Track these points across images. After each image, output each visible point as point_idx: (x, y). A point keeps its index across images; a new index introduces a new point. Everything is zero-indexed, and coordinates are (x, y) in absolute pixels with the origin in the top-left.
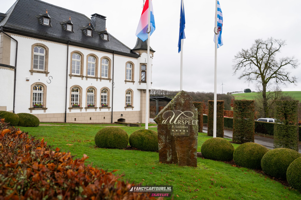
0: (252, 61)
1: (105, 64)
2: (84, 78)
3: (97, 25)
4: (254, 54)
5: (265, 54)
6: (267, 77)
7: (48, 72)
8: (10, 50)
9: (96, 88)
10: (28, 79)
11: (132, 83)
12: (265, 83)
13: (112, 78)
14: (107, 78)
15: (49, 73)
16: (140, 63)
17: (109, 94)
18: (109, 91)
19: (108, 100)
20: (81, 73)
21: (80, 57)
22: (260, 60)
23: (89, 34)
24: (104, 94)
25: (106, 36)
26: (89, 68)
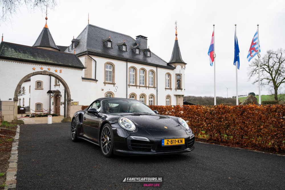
0: (264, 68)
1: (151, 76)
2: (138, 87)
3: (141, 44)
4: (265, 63)
5: (276, 62)
6: (278, 82)
8: (91, 68)
9: (146, 95)
10: (103, 89)
11: (170, 90)
12: (276, 87)
13: (156, 86)
14: (153, 86)
15: (115, 84)
16: (176, 74)
17: (154, 99)
18: (154, 97)
19: (154, 104)
20: (136, 84)
21: (134, 71)
22: (271, 68)
23: (137, 52)
24: (151, 99)
25: (148, 53)
26: (140, 79)
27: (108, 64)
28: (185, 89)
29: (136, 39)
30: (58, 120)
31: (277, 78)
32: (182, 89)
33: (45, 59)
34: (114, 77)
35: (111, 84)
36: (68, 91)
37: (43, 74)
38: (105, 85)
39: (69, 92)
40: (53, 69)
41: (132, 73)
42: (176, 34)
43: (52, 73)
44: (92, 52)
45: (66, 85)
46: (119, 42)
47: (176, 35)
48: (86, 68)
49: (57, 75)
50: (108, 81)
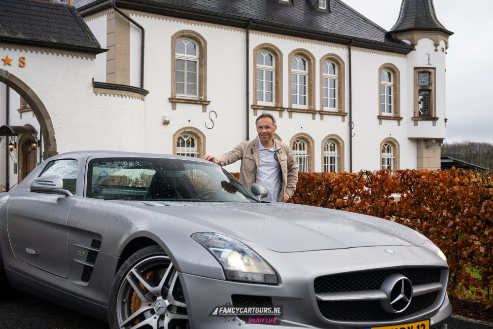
1: (330, 75)
2: (286, 114)
7: (208, 100)
8: (129, 51)
9: (311, 138)
11: (396, 122)
13: (347, 110)
14: (335, 110)
15: (209, 102)
16: (415, 68)
17: (341, 152)
18: (341, 144)
19: (339, 170)
20: (277, 102)
21: (271, 59)
24: (329, 154)
25: (322, 1)
26: (293, 88)
27: (183, 36)
28: (446, 120)
32: (435, 119)
34: (206, 79)
35: (194, 102)
36: (48, 126)
38: (174, 108)
39: (49, 129)
41: (267, 67)
48: (106, 51)
49: (12, 76)
50: (184, 93)
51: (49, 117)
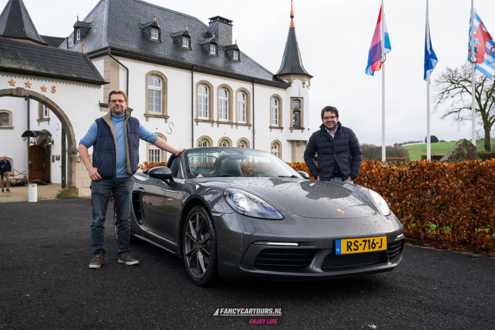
0: (465, 87)
1: (241, 101)
2: (215, 124)
3: (220, 35)
4: (467, 76)
6: (491, 114)
8: (119, 83)
9: (230, 140)
11: (280, 130)
12: (488, 125)
13: (251, 123)
14: (245, 122)
15: (169, 117)
16: (291, 98)
18: (248, 144)
20: (210, 117)
21: (206, 90)
22: (479, 86)
23: (213, 51)
25: (235, 54)
26: (220, 108)
27: (152, 74)
28: (309, 129)
29: (210, 23)
30: (51, 193)
31: (490, 107)
32: (303, 129)
33: (19, 63)
34: (167, 103)
35: (160, 117)
36: (70, 130)
37: (15, 94)
38: (147, 120)
39: (72, 134)
40: (36, 86)
41: (204, 95)
42: (291, 14)
43: (35, 93)
44: (120, 50)
45: (66, 120)
46: (175, 30)
47: (292, 17)
48: (108, 83)
49: (47, 98)
50: (153, 111)
51: (71, 126)
